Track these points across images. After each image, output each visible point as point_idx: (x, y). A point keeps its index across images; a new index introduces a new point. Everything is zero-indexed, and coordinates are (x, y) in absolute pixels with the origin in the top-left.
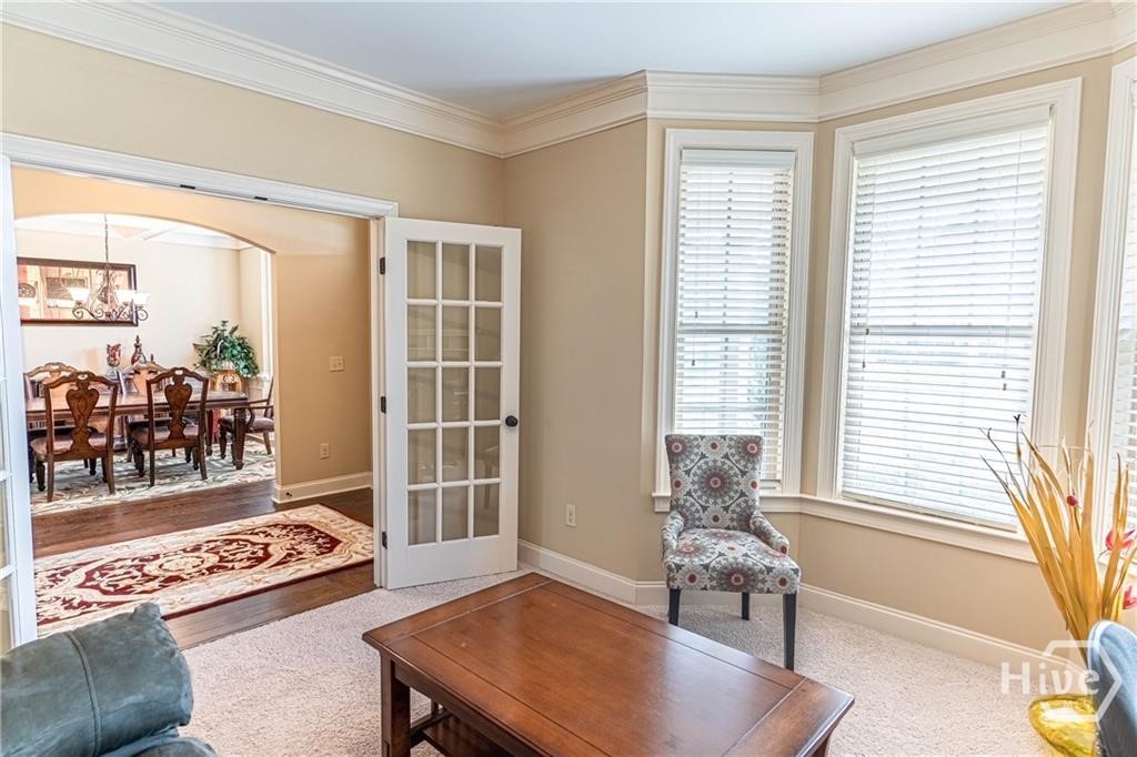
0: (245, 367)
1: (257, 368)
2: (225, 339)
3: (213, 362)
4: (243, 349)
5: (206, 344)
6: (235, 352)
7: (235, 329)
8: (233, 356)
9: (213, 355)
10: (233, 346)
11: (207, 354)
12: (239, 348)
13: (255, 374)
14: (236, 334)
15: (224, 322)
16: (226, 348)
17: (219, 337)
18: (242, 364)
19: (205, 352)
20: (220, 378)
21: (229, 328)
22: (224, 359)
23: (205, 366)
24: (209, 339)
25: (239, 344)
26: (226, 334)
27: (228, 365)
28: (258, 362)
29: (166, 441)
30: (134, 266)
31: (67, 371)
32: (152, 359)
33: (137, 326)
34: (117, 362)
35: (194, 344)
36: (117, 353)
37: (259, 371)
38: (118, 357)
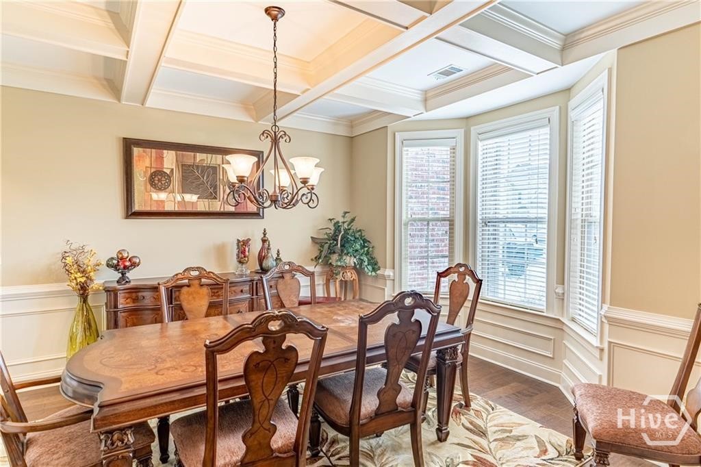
1: (377, 264)
2: (345, 231)
5: (325, 237)
6: (358, 246)
7: (352, 221)
8: (355, 251)
15: (346, 213)
16: (347, 241)
17: (339, 229)
18: (366, 259)
24: (328, 231)
26: (346, 226)
27: (349, 260)
29: (372, 419)
30: (263, 152)
31: (208, 278)
32: (278, 255)
33: (263, 218)
34: (246, 259)
35: (312, 237)
36: (247, 249)
37: (379, 267)
38: (247, 253)
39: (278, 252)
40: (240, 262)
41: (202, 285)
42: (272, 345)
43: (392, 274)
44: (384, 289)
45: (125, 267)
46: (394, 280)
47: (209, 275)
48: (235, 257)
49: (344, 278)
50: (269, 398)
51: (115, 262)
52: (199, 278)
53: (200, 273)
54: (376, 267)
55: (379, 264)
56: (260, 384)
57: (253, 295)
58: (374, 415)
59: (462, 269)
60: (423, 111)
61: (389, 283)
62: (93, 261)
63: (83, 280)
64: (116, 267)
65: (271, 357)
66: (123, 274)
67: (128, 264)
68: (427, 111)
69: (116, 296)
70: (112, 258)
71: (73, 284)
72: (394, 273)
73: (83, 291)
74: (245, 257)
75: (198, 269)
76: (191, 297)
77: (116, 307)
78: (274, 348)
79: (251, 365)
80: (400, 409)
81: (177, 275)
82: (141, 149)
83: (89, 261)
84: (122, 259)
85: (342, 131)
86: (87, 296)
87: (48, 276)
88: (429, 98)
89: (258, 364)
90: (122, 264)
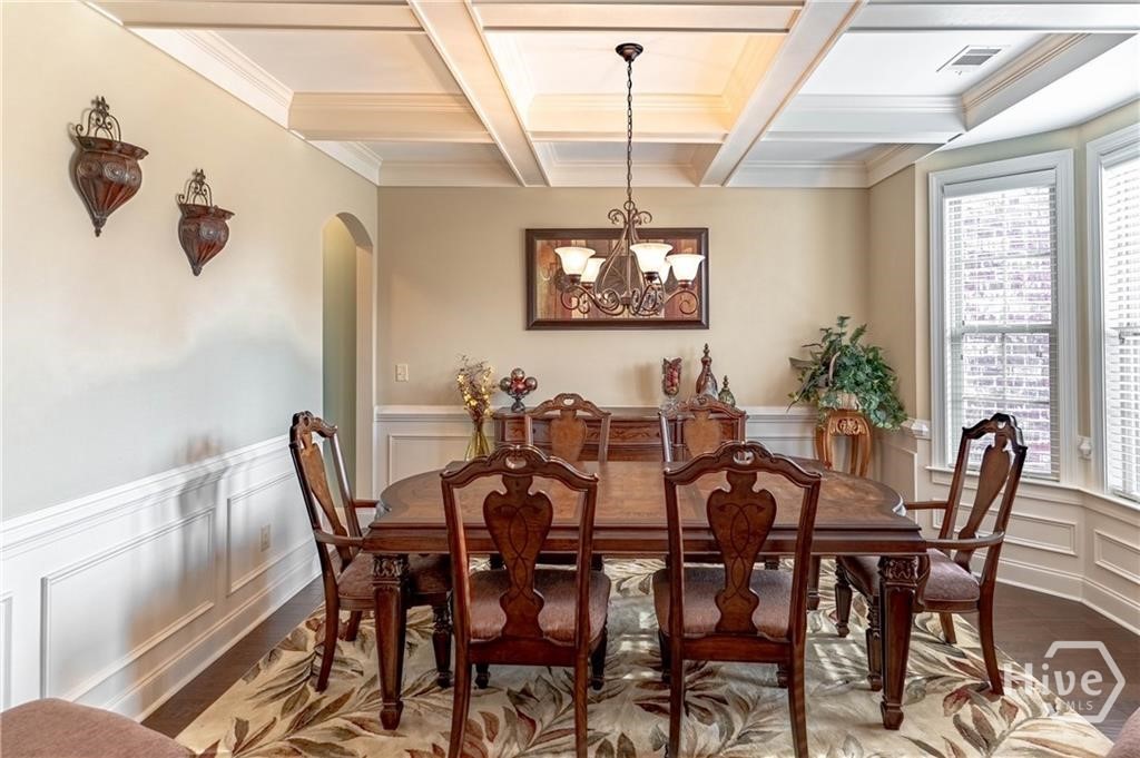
0: (881, 406)
1: (901, 409)
2: (843, 349)
3: (823, 393)
4: (875, 369)
5: (810, 358)
6: (861, 377)
7: (860, 332)
8: (857, 384)
9: (821, 380)
10: (858, 365)
11: (813, 377)
12: (868, 369)
13: (897, 420)
14: (861, 341)
15: (843, 319)
16: (845, 367)
17: (833, 346)
18: (875, 400)
19: (809, 373)
20: (833, 422)
21: (850, 330)
22: (842, 388)
23: (808, 399)
24: (817, 349)
25: (869, 361)
26: (845, 341)
27: (847, 400)
28: (904, 396)
29: (708, 636)
30: (707, 229)
31: (585, 410)
32: (725, 385)
33: (708, 328)
34: (675, 389)
35: (791, 360)
36: (676, 374)
37: (906, 415)
38: (676, 381)
39: (726, 380)
40: (666, 393)
41: (577, 420)
42: (514, 488)
43: (925, 429)
44: (912, 456)
45: (518, 391)
46: (930, 440)
47: (587, 405)
48: (661, 385)
49: (841, 430)
50: (523, 556)
51: (508, 383)
52: (573, 409)
53: (575, 402)
54: (900, 414)
55: (907, 411)
56: (506, 535)
57: (676, 442)
58: (713, 629)
59: (1001, 426)
60: (963, 131)
61: (921, 445)
62: (488, 381)
63: (474, 403)
64: (507, 389)
65: (514, 501)
66: (518, 399)
67: (521, 386)
68: (967, 130)
69: (503, 424)
70: (506, 379)
71: (467, 407)
72: (930, 428)
73: (477, 415)
74: (672, 385)
75: (572, 396)
76: (562, 434)
77: (503, 440)
78: (517, 492)
79: (491, 508)
80: (759, 634)
81: (546, 402)
82: (545, 242)
83: (485, 382)
84: (516, 380)
85: (848, 180)
86: (482, 423)
87: (449, 395)
88: (966, 107)
89: (500, 508)
90: (518, 386)
